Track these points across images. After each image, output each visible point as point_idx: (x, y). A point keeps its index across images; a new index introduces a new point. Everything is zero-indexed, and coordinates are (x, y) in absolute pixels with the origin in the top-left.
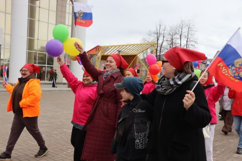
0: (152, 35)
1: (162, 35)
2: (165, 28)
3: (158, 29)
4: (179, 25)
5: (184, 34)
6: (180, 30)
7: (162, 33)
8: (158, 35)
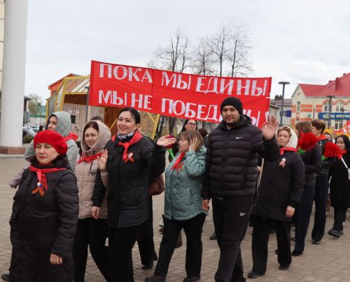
0: (163, 56)
1: (181, 56)
2: (186, 42)
3: (175, 45)
4: (217, 37)
5: (227, 53)
6: (220, 44)
7: (182, 52)
8: (174, 55)
